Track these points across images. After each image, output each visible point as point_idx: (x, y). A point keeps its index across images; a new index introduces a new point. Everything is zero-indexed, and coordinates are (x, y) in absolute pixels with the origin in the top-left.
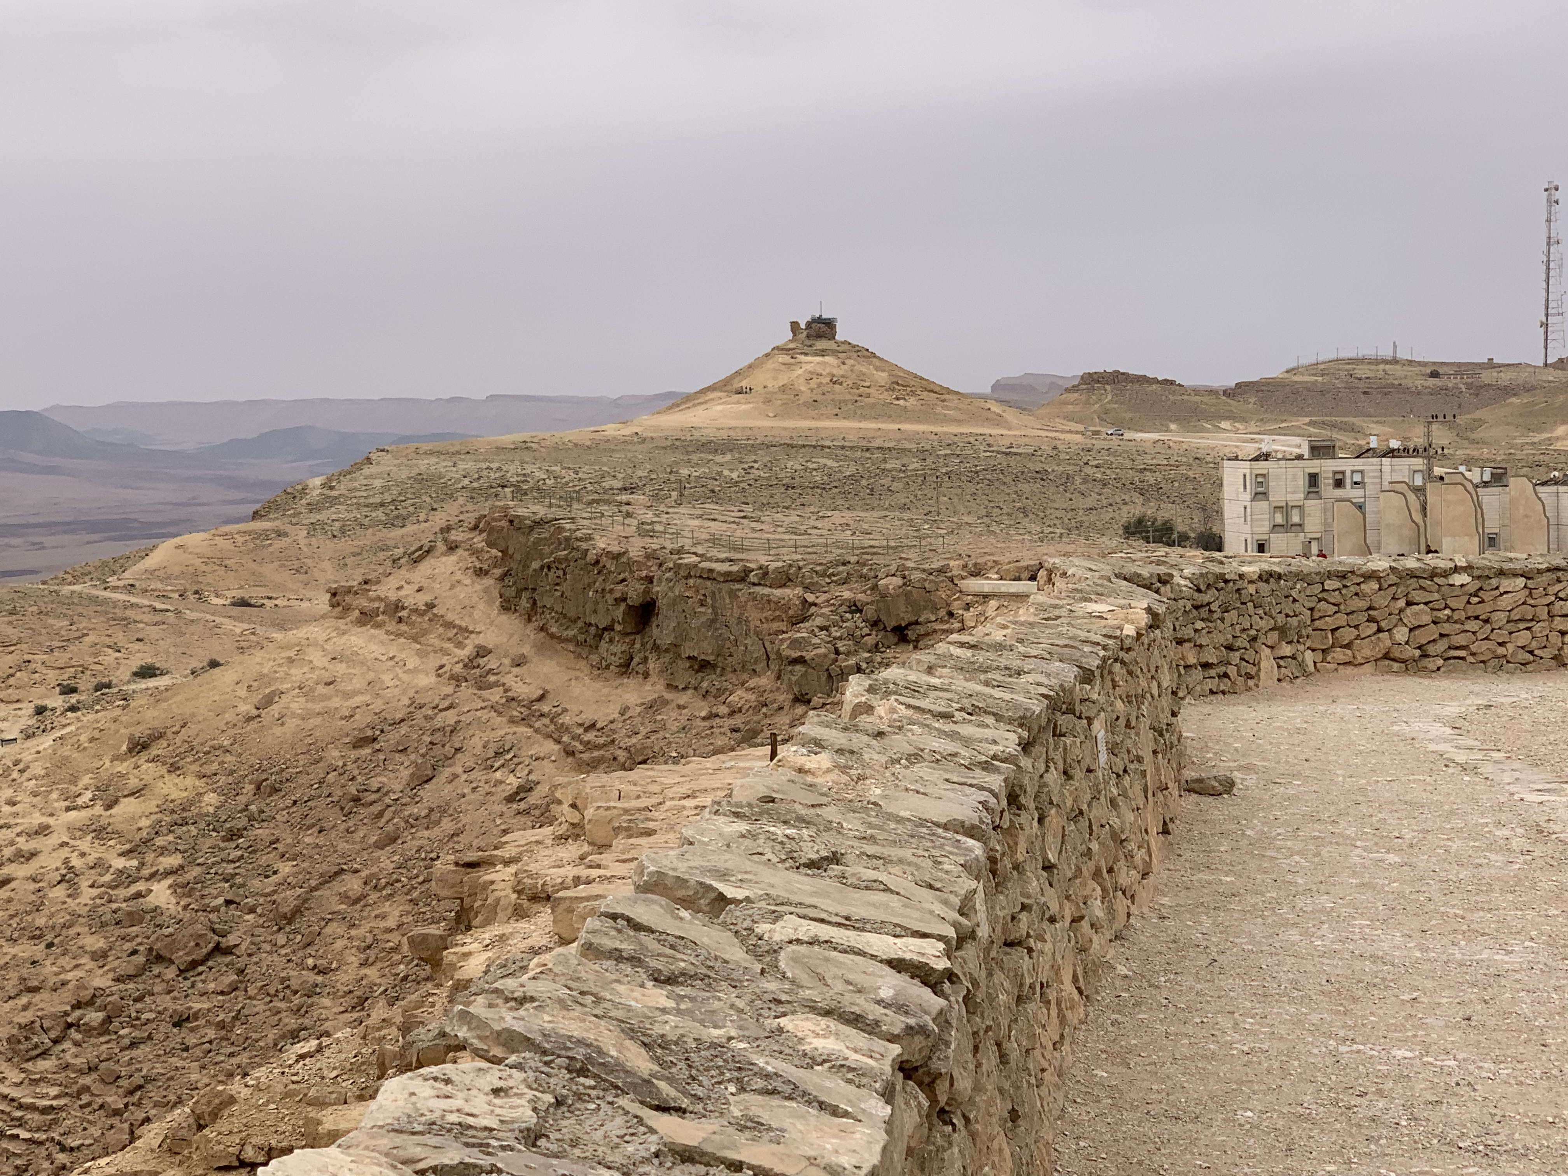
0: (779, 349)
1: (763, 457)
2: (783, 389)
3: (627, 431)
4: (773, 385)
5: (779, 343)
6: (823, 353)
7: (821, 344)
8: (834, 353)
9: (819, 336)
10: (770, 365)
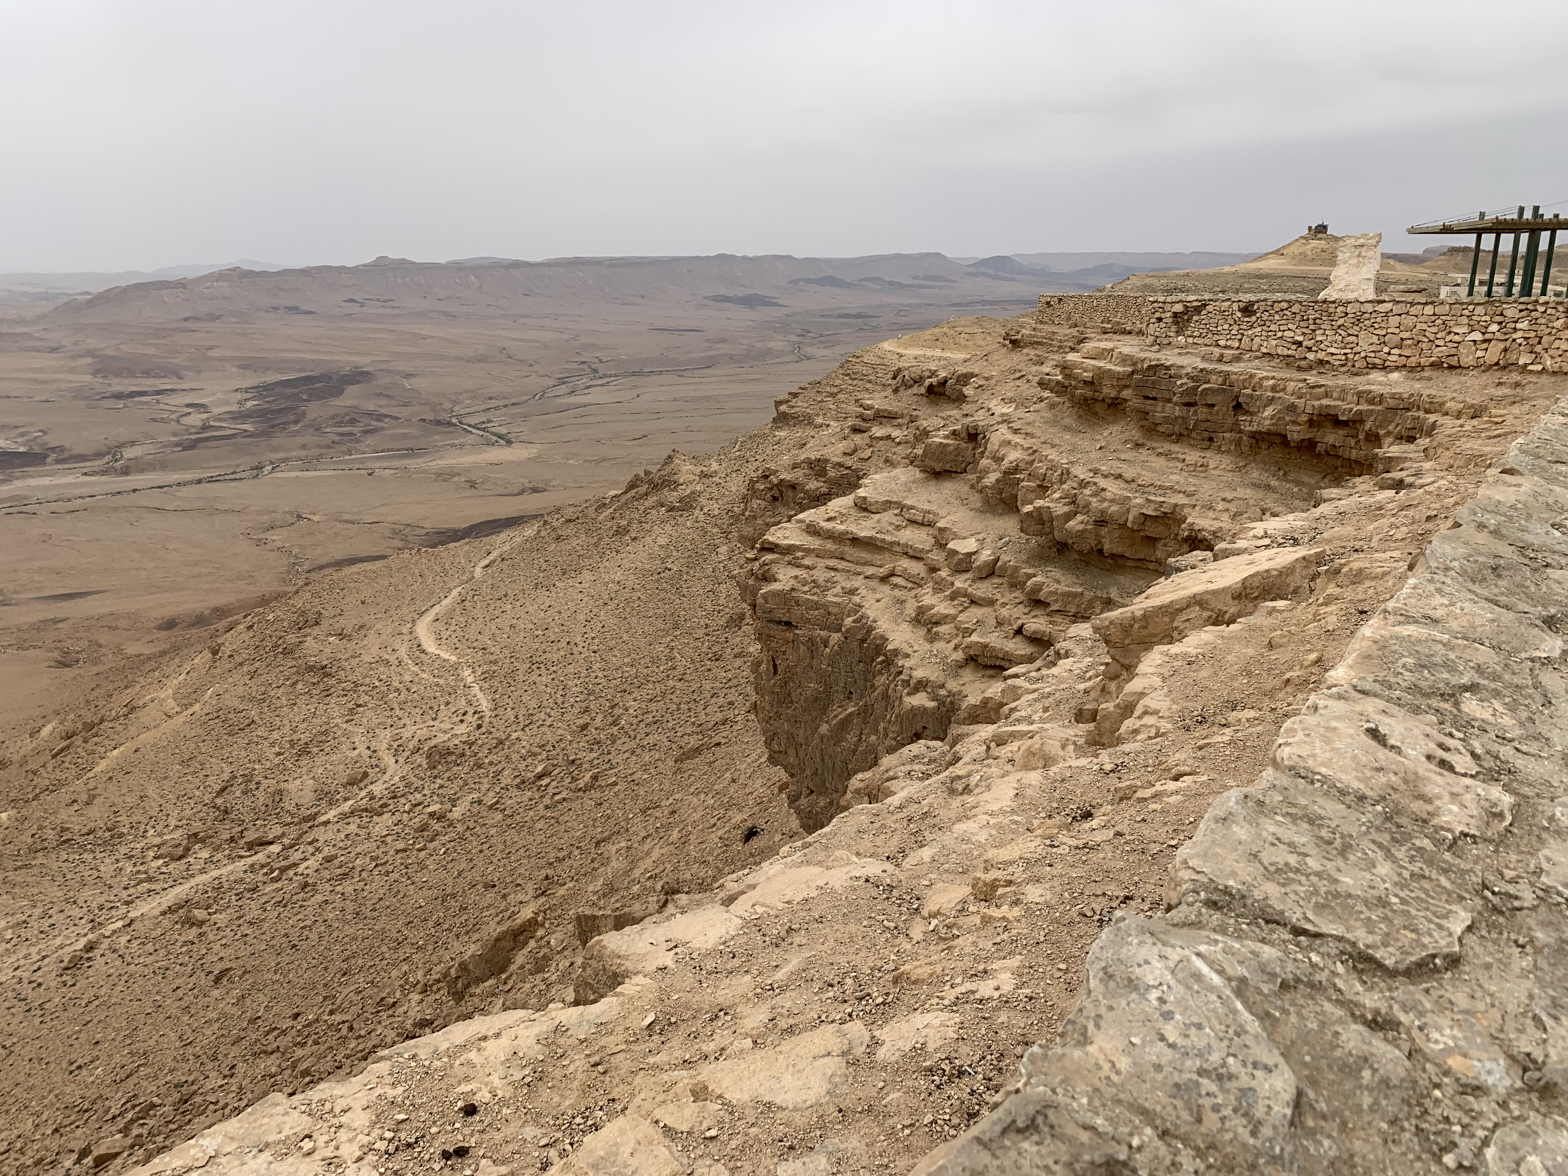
0: (1302, 237)
1: (1279, 281)
2: (1301, 254)
3: (1233, 269)
4: (1297, 252)
5: (1303, 235)
6: (1320, 239)
7: (1320, 236)
8: (1325, 239)
9: (1320, 232)
10: (1298, 244)
